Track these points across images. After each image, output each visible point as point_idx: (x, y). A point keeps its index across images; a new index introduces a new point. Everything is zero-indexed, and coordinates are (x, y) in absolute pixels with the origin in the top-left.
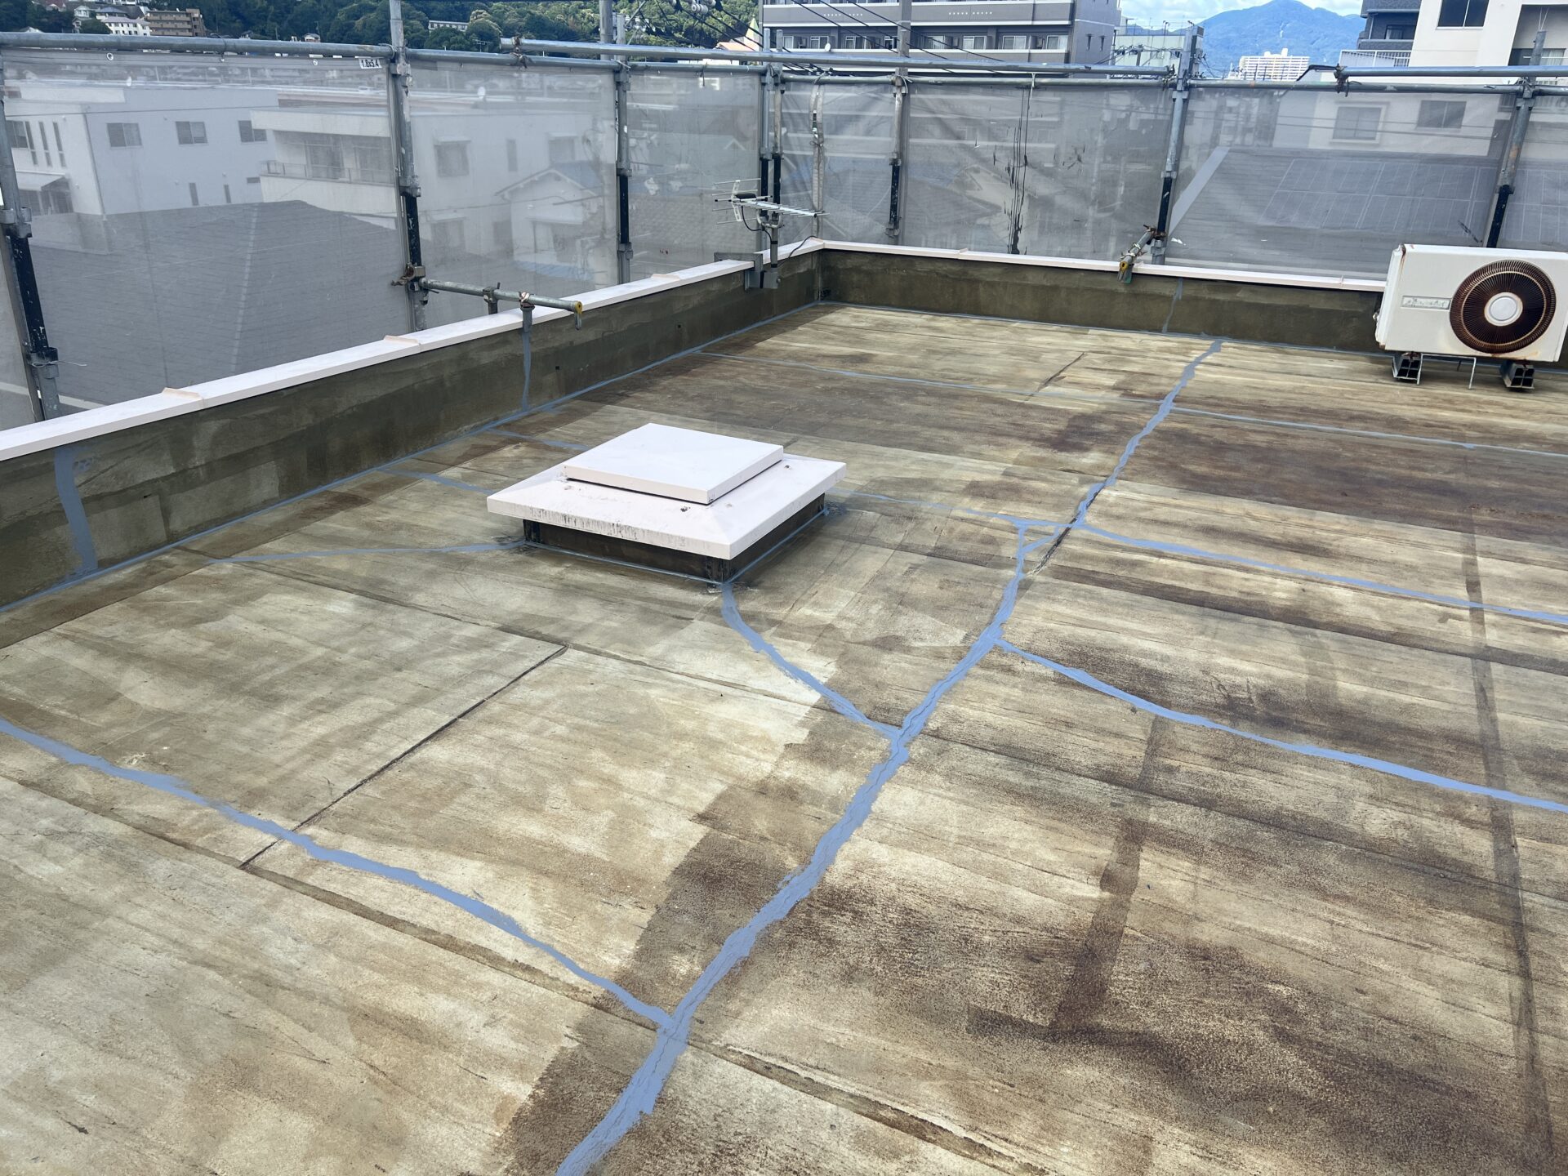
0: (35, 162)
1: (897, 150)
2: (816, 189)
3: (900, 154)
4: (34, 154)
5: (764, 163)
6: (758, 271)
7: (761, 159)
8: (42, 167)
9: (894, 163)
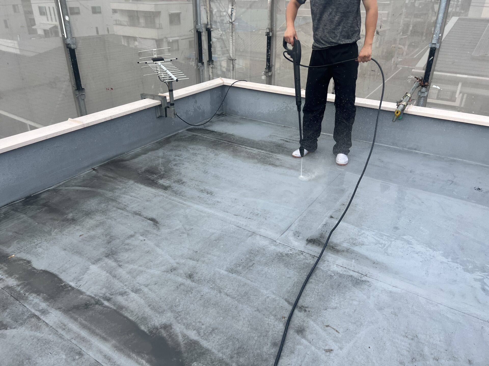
0: (48, 20)
1: (269, 27)
2: (231, 47)
3: (271, 30)
4: (47, 18)
5: (199, 34)
6: (163, 107)
7: (197, 31)
8: (50, 22)
9: (268, 34)
